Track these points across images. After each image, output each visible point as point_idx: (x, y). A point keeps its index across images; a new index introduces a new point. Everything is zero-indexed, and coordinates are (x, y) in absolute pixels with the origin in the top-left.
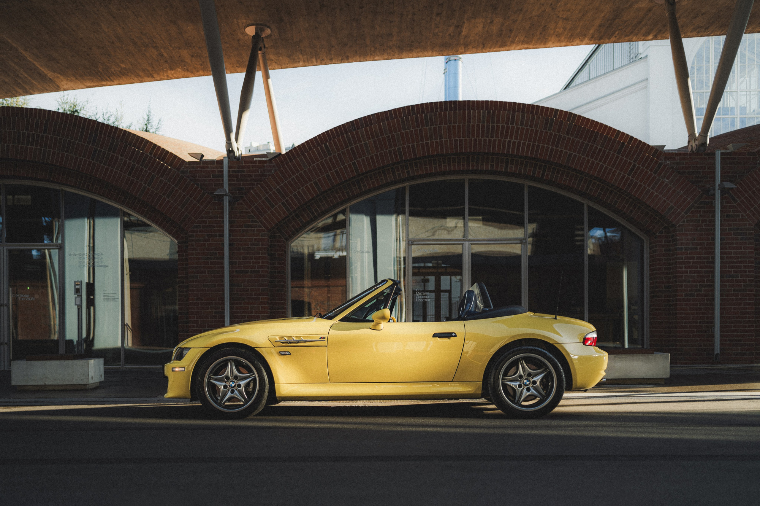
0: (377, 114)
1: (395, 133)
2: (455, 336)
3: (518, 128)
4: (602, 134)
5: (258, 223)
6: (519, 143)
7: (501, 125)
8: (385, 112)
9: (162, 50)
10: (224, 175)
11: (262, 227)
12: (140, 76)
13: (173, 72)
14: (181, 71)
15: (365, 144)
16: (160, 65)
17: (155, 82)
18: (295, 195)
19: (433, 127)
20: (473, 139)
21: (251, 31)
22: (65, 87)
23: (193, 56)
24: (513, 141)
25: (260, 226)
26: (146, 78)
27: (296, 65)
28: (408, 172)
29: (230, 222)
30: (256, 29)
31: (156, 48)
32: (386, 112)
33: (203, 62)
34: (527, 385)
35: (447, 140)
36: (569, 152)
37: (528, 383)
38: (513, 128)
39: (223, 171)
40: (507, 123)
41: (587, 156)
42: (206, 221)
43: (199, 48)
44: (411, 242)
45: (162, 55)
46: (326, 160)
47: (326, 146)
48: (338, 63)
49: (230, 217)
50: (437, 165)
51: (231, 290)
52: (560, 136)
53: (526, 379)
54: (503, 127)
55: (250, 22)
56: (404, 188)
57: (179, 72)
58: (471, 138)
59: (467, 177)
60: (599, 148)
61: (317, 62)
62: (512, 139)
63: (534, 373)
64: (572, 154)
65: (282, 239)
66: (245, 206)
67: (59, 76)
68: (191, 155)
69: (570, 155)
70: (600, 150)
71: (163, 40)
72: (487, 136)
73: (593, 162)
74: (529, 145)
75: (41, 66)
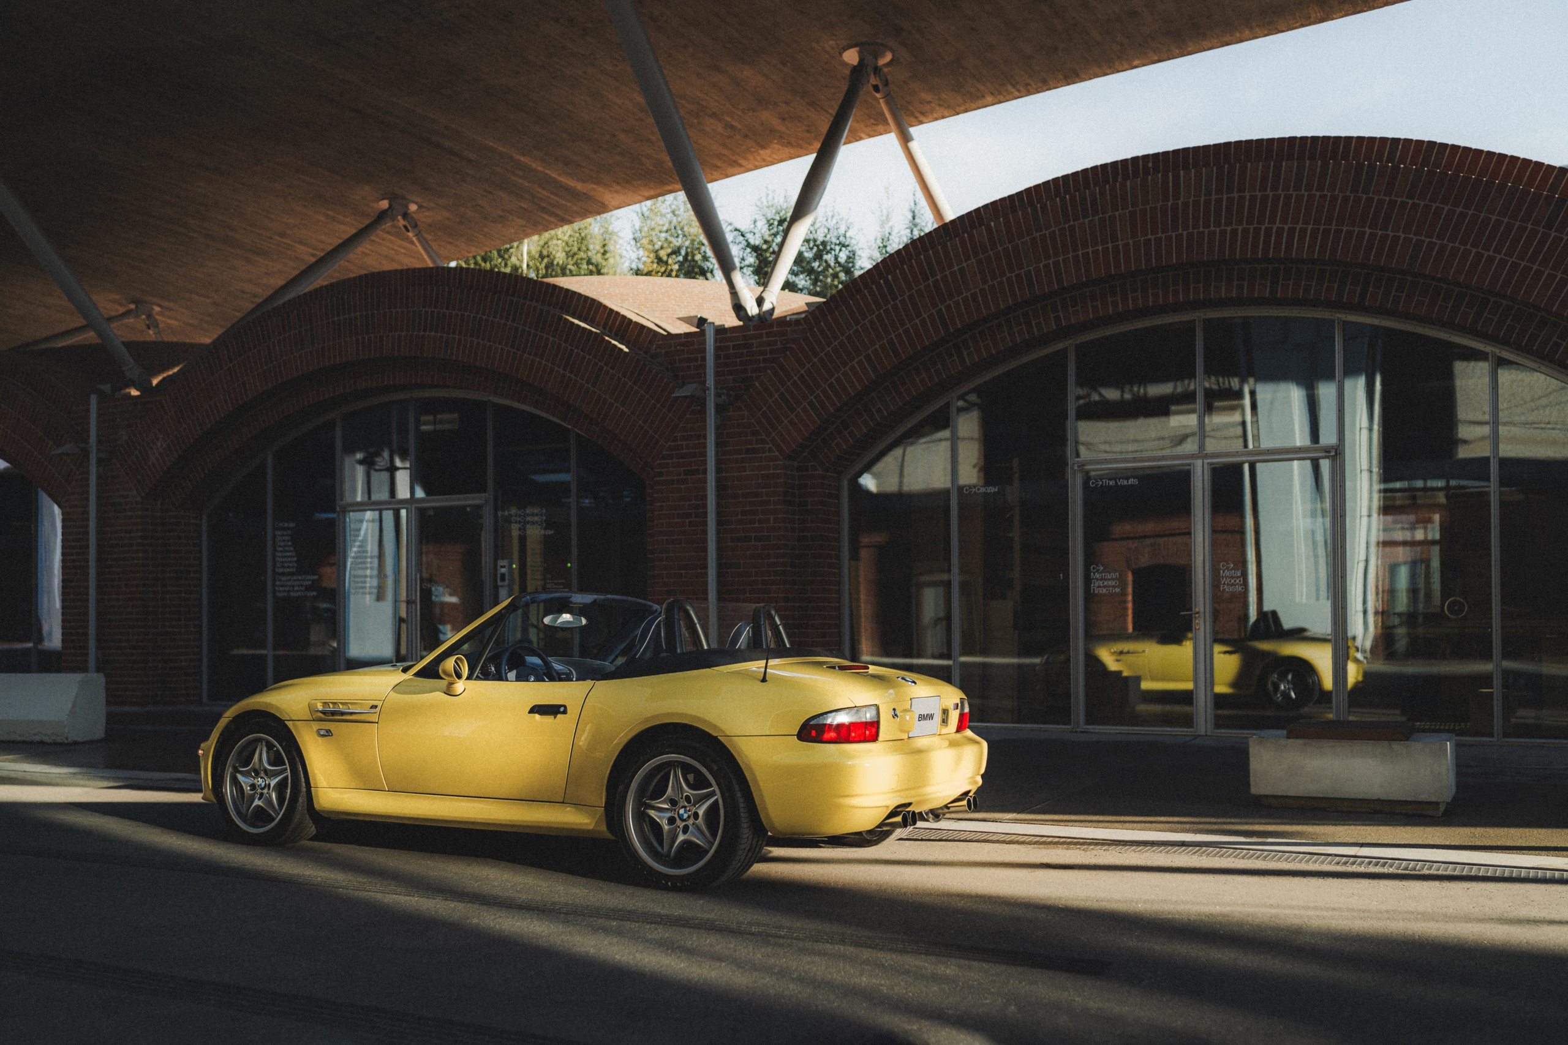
0: (994, 204)
1: (1019, 240)
2: (565, 712)
3: (1288, 198)
4: (1503, 185)
5: (768, 444)
6: (1292, 231)
7: (1247, 195)
8: (1009, 196)
9: (728, 119)
10: (707, 358)
11: (774, 452)
12: (719, 167)
13: (768, 151)
14: (780, 147)
15: (962, 270)
16: (739, 144)
17: (747, 174)
18: (831, 386)
19: (1097, 218)
20: (1185, 233)
21: (851, 57)
22: (614, 203)
23: (784, 119)
24: (1278, 228)
25: (770, 450)
26: (730, 170)
27: (980, 103)
28: (1057, 318)
29: (718, 445)
30: (860, 53)
31: (713, 115)
32: (1011, 198)
33: (809, 126)
34: (685, 820)
35: (1129, 243)
36: (1415, 238)
37: (685, 816)
38: (1276, 198)
39: (705, 349)
40: (1263, 188)
41: (1463, 242)
42: (682, 445)
43: (786, 103)
44: (1079, 466)
45: (732, 127)
46: (888, 309)
47: (886, 281)
48: (1062, 86)
49: (718, 436)
50: (1119, 298)
51: (720, 575)
52: (1393, 203)
53: (682, 807)
54: (1253, 198)
55: (844, 43)
56: (1065, 351)
57: (779, 150)
58: (1180, 231)
59: (1198, 316)
60: (1493, 220)
61: (1019, 91)
62: (1275, 224)
63: (696, 794)
64: (1424, 241)
65: (818, 472)
66: (746, 413)
67: (595, 186)
68: (687, 320)
69: (1419, 243)
70: (1498, 223)
71: (716, 101)
72: (1218, 224)
73: (1479, 256)
74: (1315, 232)
75: (559, 175)
